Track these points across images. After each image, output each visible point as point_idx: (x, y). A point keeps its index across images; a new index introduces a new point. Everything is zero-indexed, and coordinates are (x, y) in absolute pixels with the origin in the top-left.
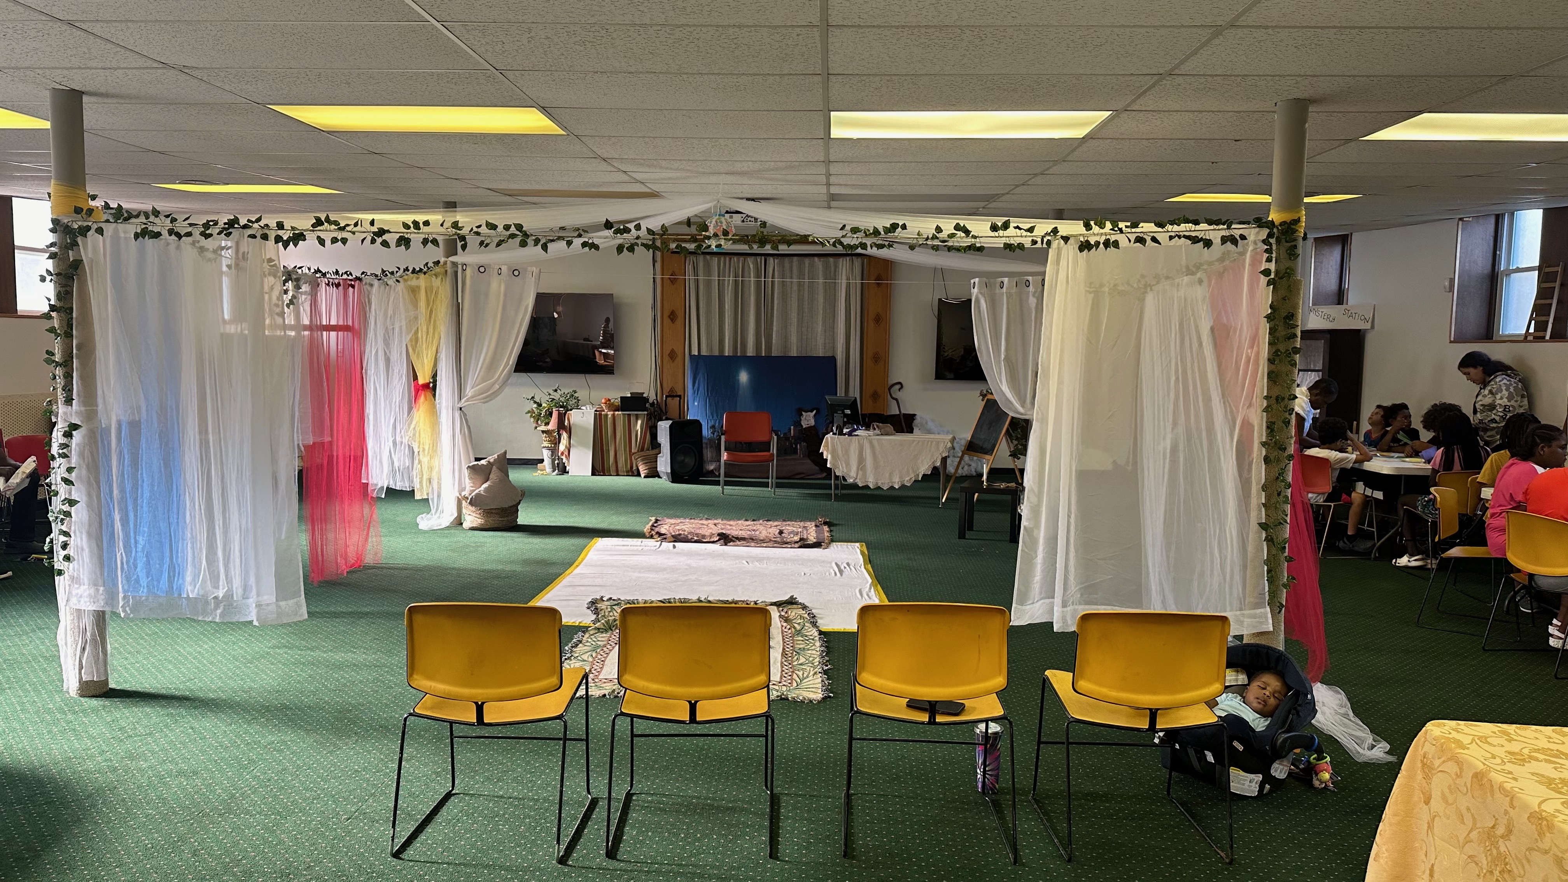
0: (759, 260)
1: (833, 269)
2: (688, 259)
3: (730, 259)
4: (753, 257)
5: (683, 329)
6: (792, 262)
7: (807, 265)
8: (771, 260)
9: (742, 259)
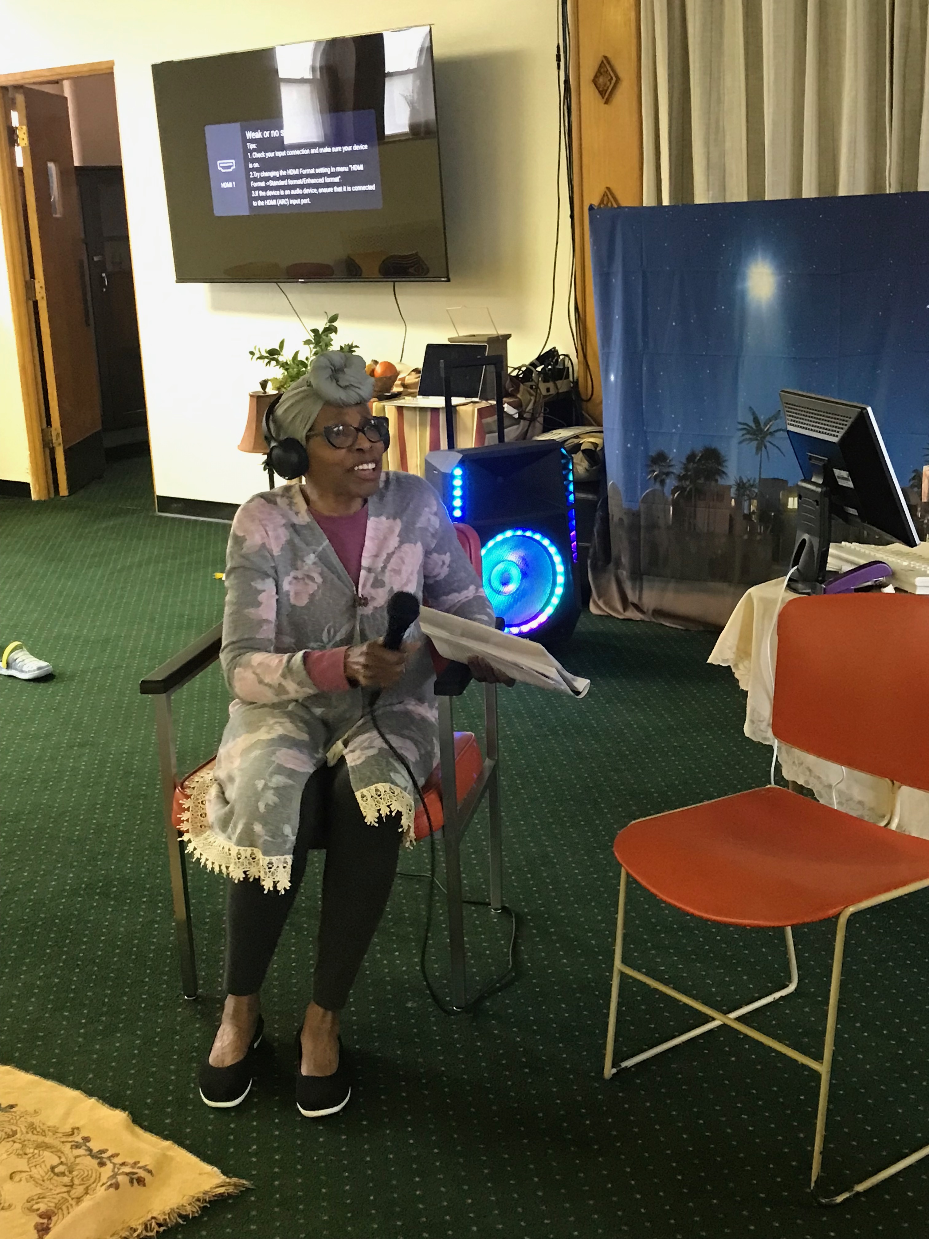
5: (636, 115)
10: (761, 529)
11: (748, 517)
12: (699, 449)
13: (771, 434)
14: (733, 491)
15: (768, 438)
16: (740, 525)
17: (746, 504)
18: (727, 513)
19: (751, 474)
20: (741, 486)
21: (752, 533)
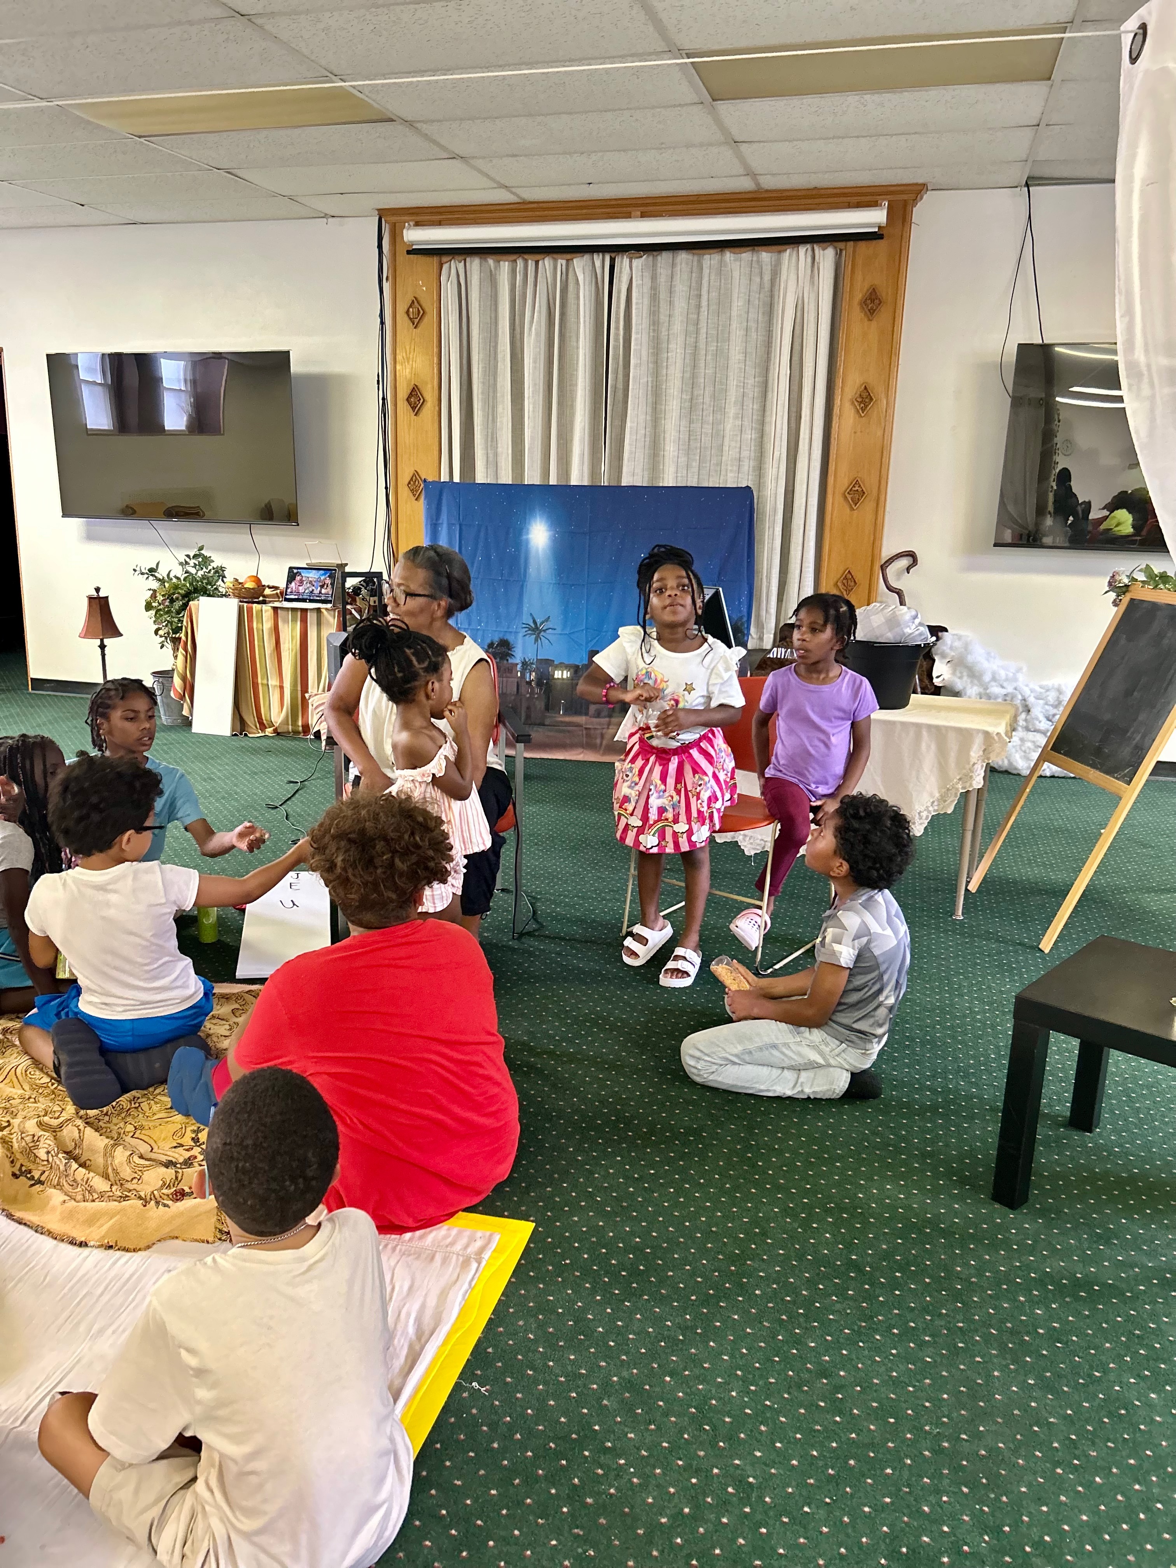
0: (598, 263)
1: (767, 277)
2: (445, 267)
3: (537, 263)
4: (587, 257)
5: (436, 426)
6: (673, 265)
7: (706, 271)
8: (623, 263)
9: (561, 262)
10: (537, 690)
11: (529, 683)
12: (496, 640)
13: (544, 631)
14: (519, 667)
15: (542, 633)
16: (524, 689)
17: (528, 675)
18: (516, 680)
19: (531, 656)
20: (525, 664)
21: (532, 693)
